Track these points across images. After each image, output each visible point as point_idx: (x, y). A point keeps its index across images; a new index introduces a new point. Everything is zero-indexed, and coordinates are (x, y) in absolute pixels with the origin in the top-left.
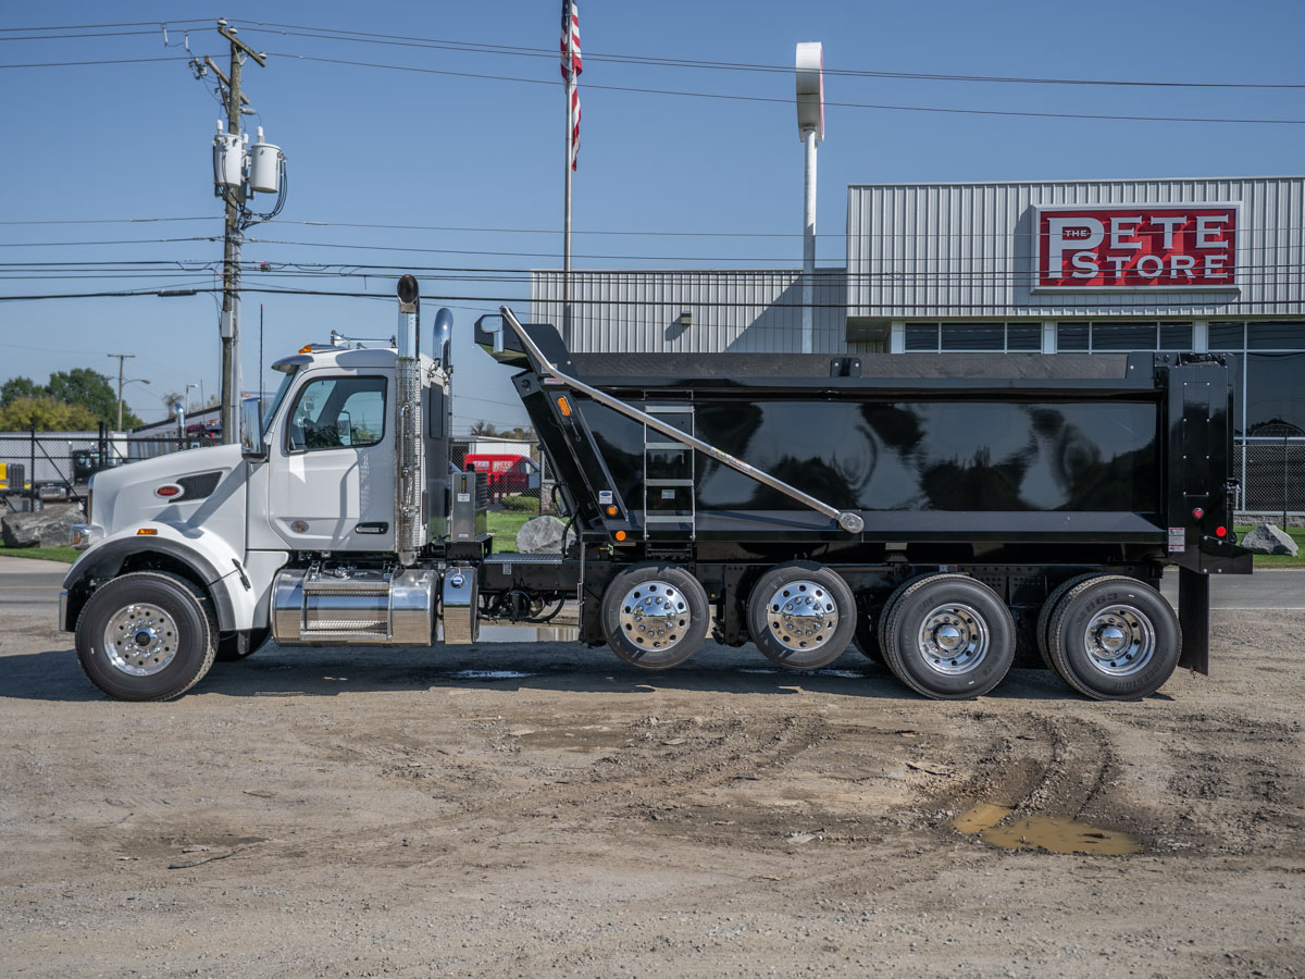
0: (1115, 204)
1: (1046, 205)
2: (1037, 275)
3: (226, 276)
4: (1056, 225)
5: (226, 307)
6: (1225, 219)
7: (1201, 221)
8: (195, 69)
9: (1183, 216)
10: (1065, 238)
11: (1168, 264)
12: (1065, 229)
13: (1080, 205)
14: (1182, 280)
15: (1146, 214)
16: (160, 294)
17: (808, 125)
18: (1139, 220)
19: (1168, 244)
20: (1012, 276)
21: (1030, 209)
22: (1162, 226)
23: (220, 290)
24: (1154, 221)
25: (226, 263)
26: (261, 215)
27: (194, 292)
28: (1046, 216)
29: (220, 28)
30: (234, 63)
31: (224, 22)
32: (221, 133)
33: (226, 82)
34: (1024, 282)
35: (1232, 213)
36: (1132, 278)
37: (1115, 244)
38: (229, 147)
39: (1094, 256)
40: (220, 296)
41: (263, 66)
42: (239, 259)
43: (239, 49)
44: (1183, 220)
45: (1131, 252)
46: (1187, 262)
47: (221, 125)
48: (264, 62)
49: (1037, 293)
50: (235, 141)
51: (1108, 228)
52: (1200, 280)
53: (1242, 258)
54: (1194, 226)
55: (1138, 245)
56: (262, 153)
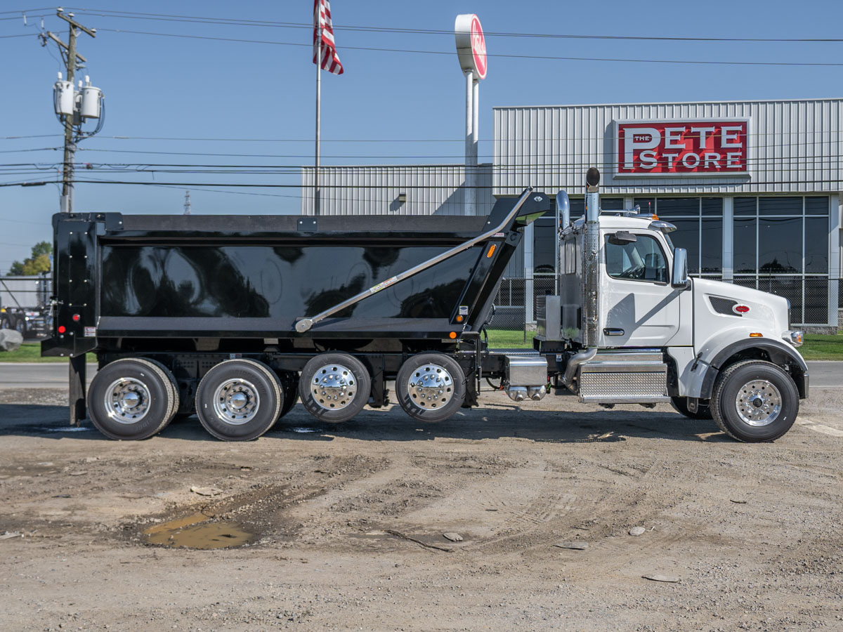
0: (668, 119)
1: (622, 119)
2: (617, 165)
3: (65, 173)
4: (629, 133)
5: (64, 192)
6: (740, 128)
7: (724, 129)
8: (41, 40)
9: (712, 127)
10: (635, 141)
11: (702, 158)
12: (635, 135)
13: (645, 119)
14: (712, 168)
15: (688, 125)
16: (23, 185)
17: (468, 68)
18: (683, 129)
19: (703, 145)
20: (602, 166)
21: (612, 122)
22: (698, 133)
23: (61, 182)
24: (693, 130)
25: (65, 164)
26: (88, 133)
27: (44, 184)
28: (622, 127)
29: (59, 13)
30: (71, 35)
31: (61, 9)
32: (60, 81)
33: (66, 48)
34: (609, 170)
35: (744, 125)
36: (680, 168)
37: (668, 146)
38: (64, 89)
39: (655, 154)
40: (61, 185)
41: (93, 37)
42: (73, 161)
43: (74, 27)
44: (712, 129)
45: (679, 151)
46: (715, 157)
47: (60, 75)
48: (94, 34)
49: (617, 178)
50: (68, 86)
51: (663, 134)
52: (724, 168)
53: (751, 153)
54: (720, 132)
55: (683, 146)
56: (88, 93)
